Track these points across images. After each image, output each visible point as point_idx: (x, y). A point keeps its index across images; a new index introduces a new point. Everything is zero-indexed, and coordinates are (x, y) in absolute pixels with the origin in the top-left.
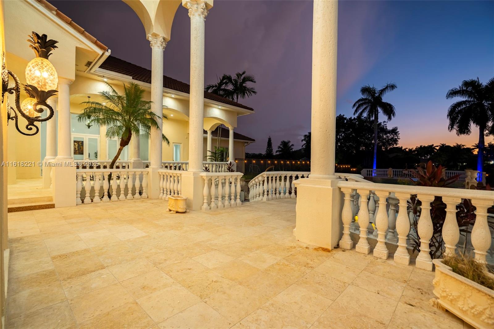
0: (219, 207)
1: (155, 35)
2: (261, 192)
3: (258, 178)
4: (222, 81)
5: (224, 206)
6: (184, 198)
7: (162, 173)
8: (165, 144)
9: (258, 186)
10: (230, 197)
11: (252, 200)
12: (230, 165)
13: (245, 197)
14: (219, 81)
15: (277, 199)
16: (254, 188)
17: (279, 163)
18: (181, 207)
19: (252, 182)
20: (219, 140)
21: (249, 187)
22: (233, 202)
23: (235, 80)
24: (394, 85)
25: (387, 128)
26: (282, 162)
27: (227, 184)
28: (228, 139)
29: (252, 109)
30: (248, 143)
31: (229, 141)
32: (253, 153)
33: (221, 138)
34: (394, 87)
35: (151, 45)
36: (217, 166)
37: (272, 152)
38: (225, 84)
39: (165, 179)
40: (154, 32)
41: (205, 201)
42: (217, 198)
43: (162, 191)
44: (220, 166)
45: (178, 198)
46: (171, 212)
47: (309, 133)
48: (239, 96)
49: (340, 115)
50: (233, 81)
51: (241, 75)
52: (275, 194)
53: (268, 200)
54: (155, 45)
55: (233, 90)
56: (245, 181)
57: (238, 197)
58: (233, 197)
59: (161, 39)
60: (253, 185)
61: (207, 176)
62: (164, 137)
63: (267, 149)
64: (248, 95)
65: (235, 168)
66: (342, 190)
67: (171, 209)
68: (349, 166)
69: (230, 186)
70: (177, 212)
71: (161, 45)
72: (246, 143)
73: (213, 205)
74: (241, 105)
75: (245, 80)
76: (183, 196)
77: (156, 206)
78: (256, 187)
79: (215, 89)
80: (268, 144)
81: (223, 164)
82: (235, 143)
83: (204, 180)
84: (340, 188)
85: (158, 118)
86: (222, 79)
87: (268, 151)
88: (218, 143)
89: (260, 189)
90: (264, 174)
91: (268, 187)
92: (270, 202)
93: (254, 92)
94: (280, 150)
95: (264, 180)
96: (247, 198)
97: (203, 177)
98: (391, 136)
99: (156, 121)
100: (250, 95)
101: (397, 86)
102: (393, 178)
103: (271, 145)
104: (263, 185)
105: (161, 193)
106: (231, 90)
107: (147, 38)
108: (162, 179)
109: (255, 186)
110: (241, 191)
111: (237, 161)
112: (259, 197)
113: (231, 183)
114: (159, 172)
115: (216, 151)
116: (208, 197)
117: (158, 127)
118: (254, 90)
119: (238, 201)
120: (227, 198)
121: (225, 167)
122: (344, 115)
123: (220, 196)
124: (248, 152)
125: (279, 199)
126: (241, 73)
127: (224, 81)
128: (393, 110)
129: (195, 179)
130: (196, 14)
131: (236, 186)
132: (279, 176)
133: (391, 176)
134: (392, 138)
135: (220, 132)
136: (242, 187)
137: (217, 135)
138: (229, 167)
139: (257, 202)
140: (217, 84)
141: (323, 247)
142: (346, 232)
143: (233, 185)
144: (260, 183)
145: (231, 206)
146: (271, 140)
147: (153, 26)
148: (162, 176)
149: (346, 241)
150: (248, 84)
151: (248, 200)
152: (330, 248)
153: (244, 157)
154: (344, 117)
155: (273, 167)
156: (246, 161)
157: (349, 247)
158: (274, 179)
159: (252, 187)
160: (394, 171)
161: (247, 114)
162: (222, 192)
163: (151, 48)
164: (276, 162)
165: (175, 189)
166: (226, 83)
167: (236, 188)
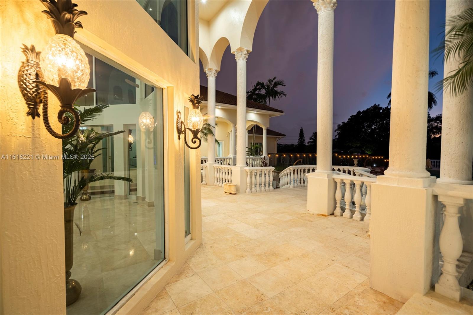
0: (258, 191)
1: (210, 70)
2: (289, 181)
3: (286, 170)
4: (256, 87)
5: (261, 191)
6: (235, 184)
7: (216, 167)
8: (217, 145)
9: (286, 177)
10: (265, 184)
11: (282, 187)
12: (264, 160)
13: (277, 185)
14: (254, 87)
15: (301, 187)
16: (283, 178)
17: (307, 156)
18: (233, 191)
19: (282, 173)
20: (254, 136)
21: (280, 178)
22: (267, 188)
23: (267, 85)
24: (434, 72)
25: (430, 115)
26: (310, 155)
27: (263, 175)
28: (262, 135)
29: (282, 112)
30: (279, 138)
31: (263, 137)
32: (285, 143)
33: (256, 135)
34: (434, 73)
35: (207, 76)
36: (253, 159)
37: (304, 142)
38: (258, 90)
39: (218, 171)
40: (210, 67)
41: (248, 187)
42: (256, 185)
43: (216, 180)
44: (256, 160)
45: (231, 184)
46: (227, 194)
47: (342, 122)
48: (271, 98)
49: (375, 104)
50: (265, 86)
51: (272, 81)
52: (300, 183)
53: (294, 187)
54: (210, 76)
55: (265, 94)
56: (276, 172)
57: (271, 184)
58: (267, 185)
59: (214, 71)
60: (283, 176)
61: (249, 170)
62: (216, 141)
63: (299, 140)
64: (278, 97)
65: (268, 162)
66: (335, 180)
67: (226, 191)
68: (382, 157)
69: (265, 177)
70: (230, 194)
71: (214, 75)
72: (277, 138)
73: (253, 189)
74: (272, 109)
75: (276, 84)
76: (234, 183)
77: (215, 190)
78: (285, 178)
79: (250, 94)
80: (300, 135)
81: (258, 158)
82: (267, 138)
83: (247, 173)
84: (334, 179)
85: (213, 128)
86: (256, 86)
87: (300, 142)
88: (254, 140)
89: (287, 179)
90: (291, 168)
91: (294, 178)
92: (295, 189)
93: (285, 95)
94: (312, 141)
95: (291, 172)
96: (278, 186)
97: (247, 170)
98: (434, 124)
99: (212, 130)
100: (280, 97)
101: (438, 72)
102: (432, 169)
103: (303, 136)
104: (290, 176)
105: (215, 181)
106: (264, 94)
107: (204, 71)
108: (216, 171)
109: (284, 176)
110: (273, 180)
111: (269, 156)
112: (287, 185)
113: (266, 174)
114: (214, 166)
115: (251, 147)
116: (250, 184)
117: (213, 135)
118: (284, 93)
119: (271, 187)
120: (263, 185)
121: (259, 161)
122: (379, 105)
123: (258, 184)
124: (280, 143)
125: (303, 186)
126: (272, 79)
127: (258, 87)
128: (433, 99)
129: (242, 172)
130: (241, 59)
131: (269, 176)
132: (303, 169)
133: (430, 167)
134: (437, 126)
135: (254, 130)
136: (274, 177)
137: (252, 132)
138: (263, 161)
139: (286, 189)
140: (252, 90)
141: (323, 214)
142: (338, 205)
143: (267, 176)
144: (288, 175)
145: (266, 191)
146: (303, 131)
147: (209, 63)
148: (216, 169)
149: (338, 211)
150: (279, 88)
151: (279, 188)
152: (327, 214)
153: (276, 152)
154: (380, 106)
155: (301, 160)
156: (277, 156)
157: (339, 214)
158: (299, 171)
159: (282, 177)
160: (432, 162)
161: (278, 116)
162: (260, 181)
163: (207, 78)
164: (304, 155)
165: (226, 178)
166: (260, 89)
167: (269, 178)
